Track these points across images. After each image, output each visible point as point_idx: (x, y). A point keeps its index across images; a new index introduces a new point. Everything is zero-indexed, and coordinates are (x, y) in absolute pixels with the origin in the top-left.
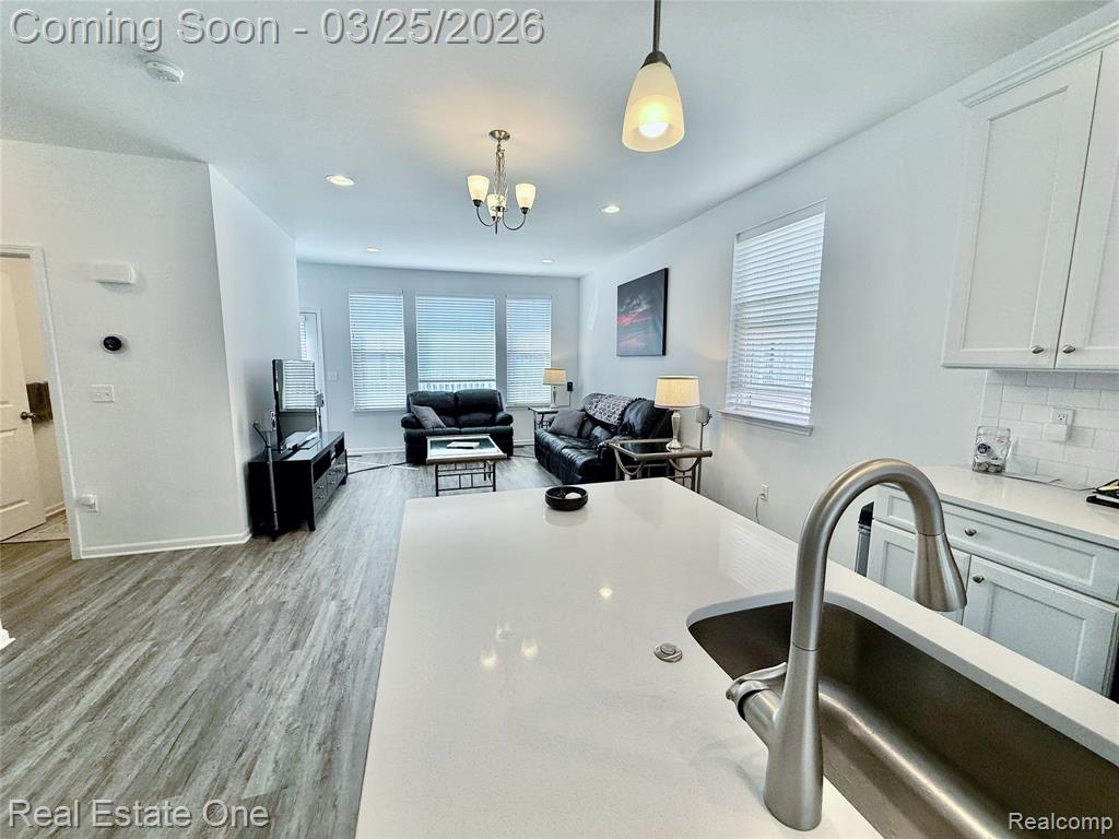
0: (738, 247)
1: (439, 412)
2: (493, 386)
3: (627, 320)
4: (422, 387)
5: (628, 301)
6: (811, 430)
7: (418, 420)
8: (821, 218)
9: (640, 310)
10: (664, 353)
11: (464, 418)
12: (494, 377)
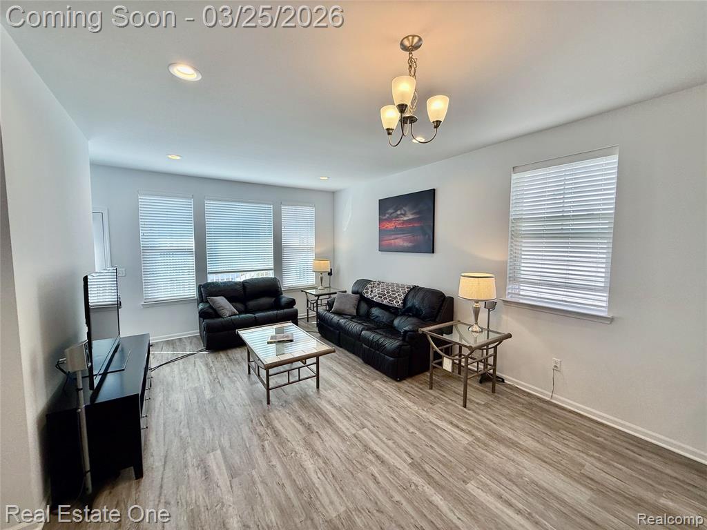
0: (514, 176)
1: (231, 300)
2: (271, 275)
3: (391, 226)
4: (212, 278)
5: (390, 211)
6: (612, 320)
7: (214, 310)
8: (614, 159)
9: (405, 219)
10: (433, 252)
11: (252, 304)
12: (272, 267)
